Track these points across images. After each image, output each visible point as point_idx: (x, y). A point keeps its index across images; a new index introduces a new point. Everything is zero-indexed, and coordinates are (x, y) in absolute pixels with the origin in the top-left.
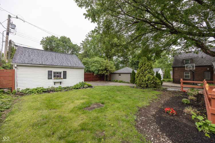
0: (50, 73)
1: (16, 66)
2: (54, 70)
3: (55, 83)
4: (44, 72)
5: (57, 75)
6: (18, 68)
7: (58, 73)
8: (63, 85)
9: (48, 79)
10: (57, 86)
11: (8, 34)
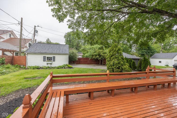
0: (44, 58)
1: (26, 54)
2: (47, 56)
3: (47, 64)
4: (41, 57)
5: (49, 59)
6: (28, 55)
7: (49, 58)
8: (53, 66)
9: (44, 61)
10: (49, 65)
11: (34, 36)
